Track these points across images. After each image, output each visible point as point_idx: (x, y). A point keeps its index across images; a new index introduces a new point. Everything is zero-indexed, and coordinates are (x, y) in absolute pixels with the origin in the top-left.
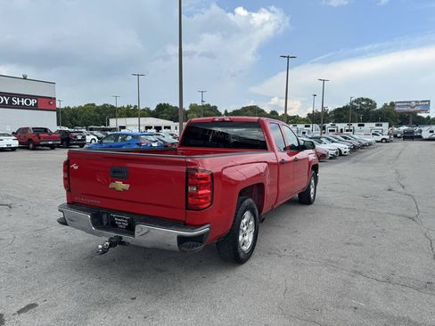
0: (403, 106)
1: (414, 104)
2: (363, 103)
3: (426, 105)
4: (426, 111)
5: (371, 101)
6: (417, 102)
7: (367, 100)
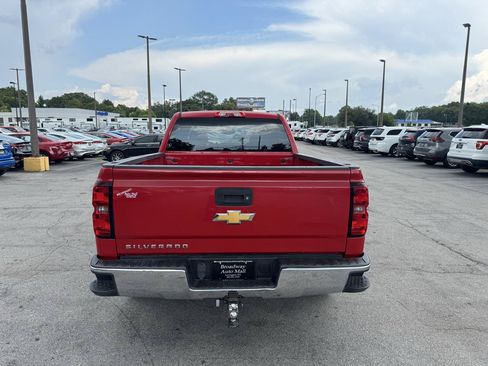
0: (244, 102)
1: (252, 101)
2: (206, 97)
3: (261, 102)
4: (263, 108)
5: (213, 96)
6: (254, 99)
7: (209, 94)
